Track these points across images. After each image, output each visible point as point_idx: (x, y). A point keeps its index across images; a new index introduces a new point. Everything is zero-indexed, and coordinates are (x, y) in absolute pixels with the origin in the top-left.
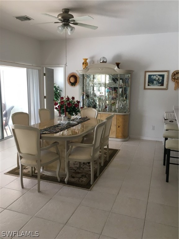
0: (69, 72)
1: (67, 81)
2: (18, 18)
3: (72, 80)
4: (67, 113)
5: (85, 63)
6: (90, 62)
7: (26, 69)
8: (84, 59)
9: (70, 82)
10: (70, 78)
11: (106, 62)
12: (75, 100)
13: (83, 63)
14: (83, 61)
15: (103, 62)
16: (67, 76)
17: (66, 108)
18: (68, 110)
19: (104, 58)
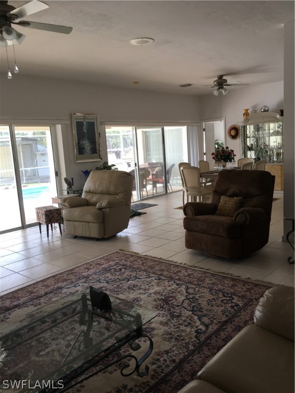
0: (230, 125)
1: (227, 135)
2: (181, 86)
3: (233, 133)
4: (222, 161)
5: (246, 114)
6: (252, 112)
7: (186, 127)
8: (245, 110)
9: (231, 135)
10: (231, 131)
11: (268, 111)
12: (229, 149)
13: (244, 114)
14: (244, 112)
15: (265, 111)
16: (227, 129)
17: (221, 157)
18: (223, 158)
19: (265, 106)
